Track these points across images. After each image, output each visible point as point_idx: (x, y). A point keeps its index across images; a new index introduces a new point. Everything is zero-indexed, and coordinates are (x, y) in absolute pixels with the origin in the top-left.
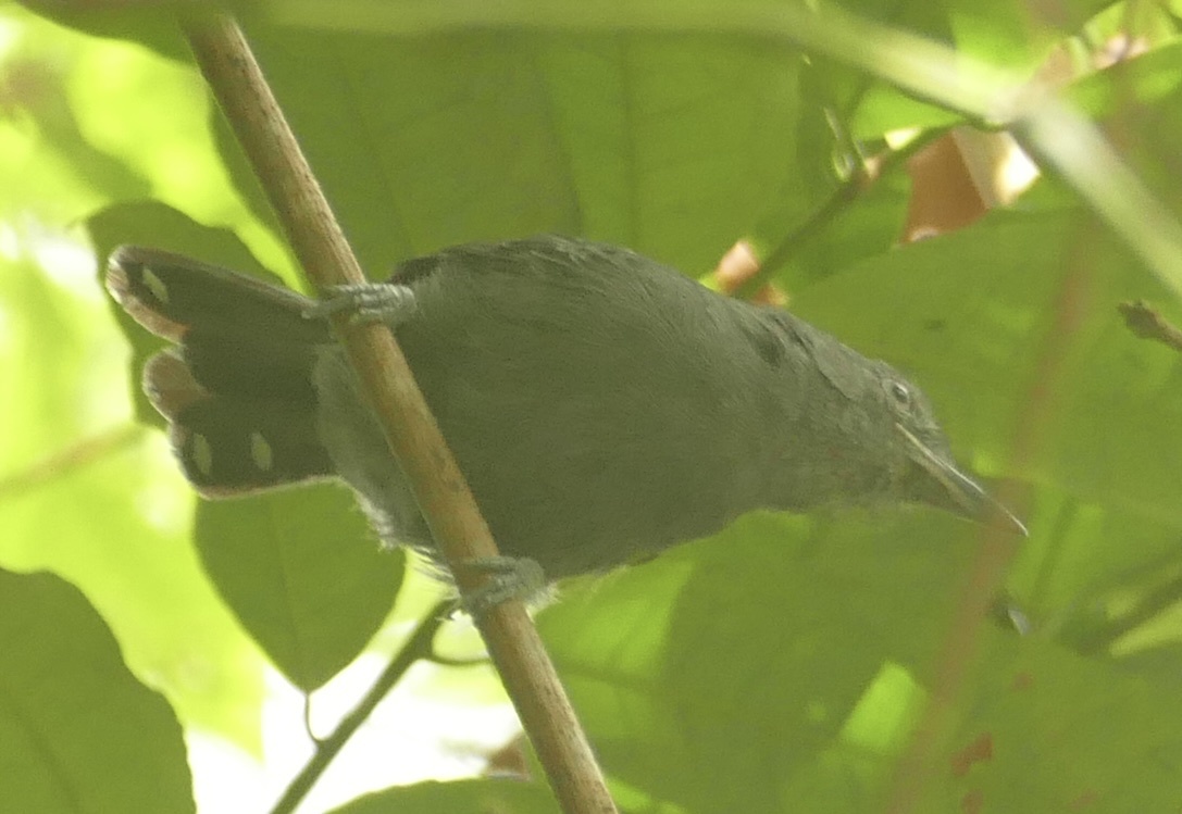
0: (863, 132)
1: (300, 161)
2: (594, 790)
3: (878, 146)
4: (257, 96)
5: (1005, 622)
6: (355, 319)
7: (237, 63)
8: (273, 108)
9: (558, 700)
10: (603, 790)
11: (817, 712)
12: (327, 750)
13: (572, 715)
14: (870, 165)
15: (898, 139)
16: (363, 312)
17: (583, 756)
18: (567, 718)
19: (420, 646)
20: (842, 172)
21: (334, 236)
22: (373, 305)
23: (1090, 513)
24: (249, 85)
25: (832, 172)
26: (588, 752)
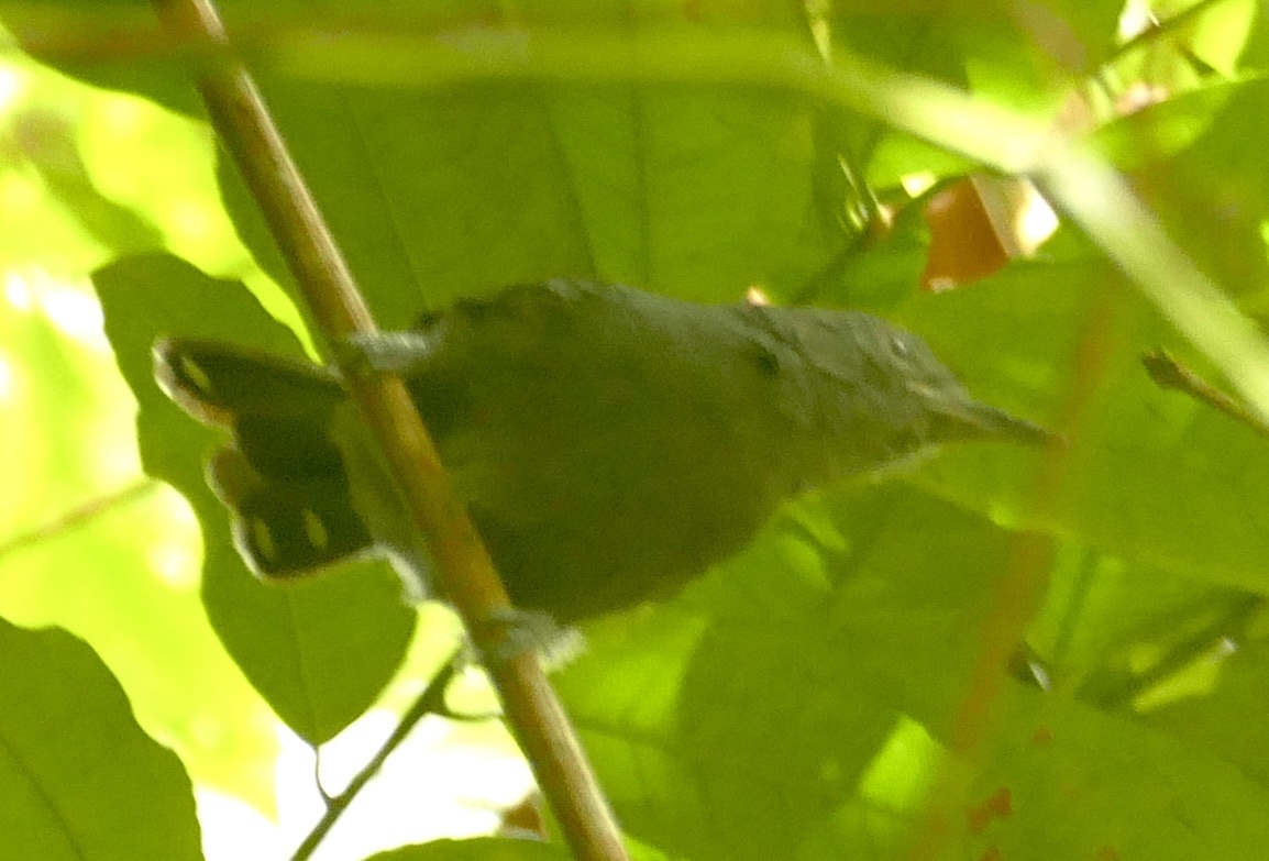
0: (877, 179)
1: (311, 211)
3: (896, 193)
5: (1028, 678)
11: (830, 771)
12: (336, 806)
14: (885, 213)
15: (916, 185)
19: (432, 701)
20: (857, 219)
23: (1111, 566)
25: (847, 221)
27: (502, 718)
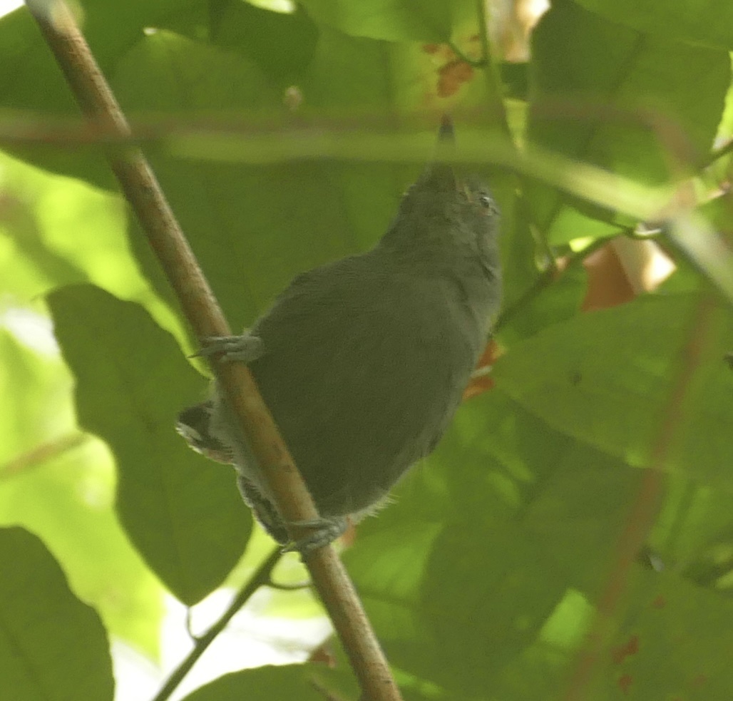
0: (555, 240)
1: (188, 255)
2: (378, 670)
3: (565, 249)
4: (160, 213)
5: (648, 564)
6: (224, 359)
7: (146, 189)
8: (170, 221)
9: (356, 610)
10: (384, 669)
11: (523, 623)
12: (202, 643)
13: (365, 620)
14: (560, 262)
15: (579, 245)
16: (229, 354)
17: (371, 647)
18: (360, 622)
19: (263, 577)
20: (541, 266)
21: (210, 305)
22: (237, 350)
23: (704, 493)
24: (154, 204)
25: (534, 267)
26: (375, 644)
27: (309, 586)
